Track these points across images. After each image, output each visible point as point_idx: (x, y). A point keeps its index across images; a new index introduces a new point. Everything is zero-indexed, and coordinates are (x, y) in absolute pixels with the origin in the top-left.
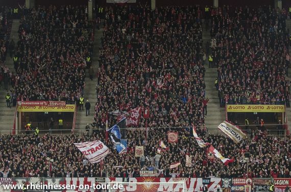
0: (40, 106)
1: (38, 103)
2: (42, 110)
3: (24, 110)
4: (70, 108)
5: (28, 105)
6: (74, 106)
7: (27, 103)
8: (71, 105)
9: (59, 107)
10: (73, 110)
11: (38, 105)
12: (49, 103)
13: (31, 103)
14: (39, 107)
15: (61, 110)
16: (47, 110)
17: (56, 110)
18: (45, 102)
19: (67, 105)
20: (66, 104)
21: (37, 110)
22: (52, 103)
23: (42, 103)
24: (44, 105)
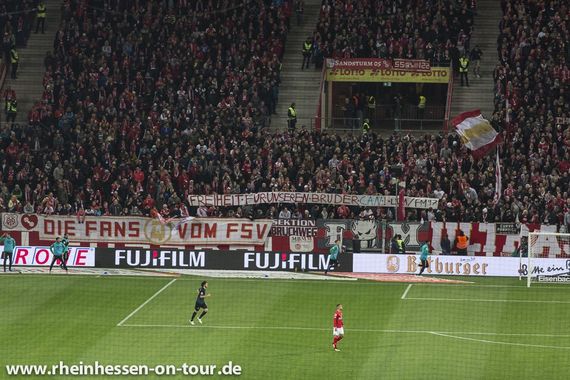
0: (375, 69)
1: (370, 64)
2: (378, 78)
3: (339, 77)
4: (440, 75)
5: (347, 68)
6: (448, 70)
7: (346, 64)
8: (442, 69)
9: (415, 72)
10: (446, 80)
11: (369, 68)
12: (393, 64)
13: (354, 63)
14: (371, 71)
15: (419, 79)
16: (389, 79)
17: (408, 78)
18: (385, 62)
19: (433, 69)
20: (431, 65)
21: (367, 77)
22: (399, 62)
23: (378, 64)
24: (383, 67)
